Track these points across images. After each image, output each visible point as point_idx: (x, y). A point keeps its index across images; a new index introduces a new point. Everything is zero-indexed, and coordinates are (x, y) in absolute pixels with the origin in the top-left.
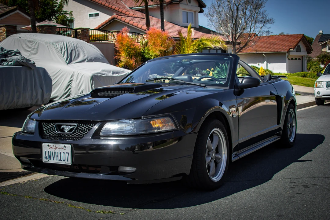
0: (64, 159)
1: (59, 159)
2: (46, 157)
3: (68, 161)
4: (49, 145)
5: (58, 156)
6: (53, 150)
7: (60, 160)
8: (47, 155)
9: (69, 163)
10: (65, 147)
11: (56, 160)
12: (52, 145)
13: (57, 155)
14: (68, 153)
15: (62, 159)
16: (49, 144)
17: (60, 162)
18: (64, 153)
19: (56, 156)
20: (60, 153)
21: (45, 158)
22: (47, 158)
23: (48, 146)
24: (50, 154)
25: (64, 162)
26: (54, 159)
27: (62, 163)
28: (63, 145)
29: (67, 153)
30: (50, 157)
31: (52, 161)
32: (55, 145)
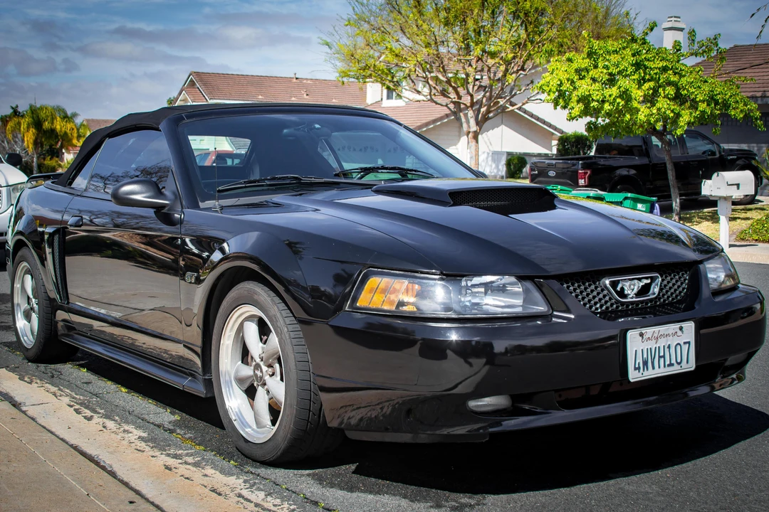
0: (679, 361)
1: (668, 363)
2: (637, 366)
3: (687, 362)
4: (643, 332)
5: (664, 357)
6: (652, 345)
7: (669, 365)
8: (640, 360)
9: (690, 365)
10: (681, 329)
11: (659, 367)
12: (649, 331)
13: (662, 354)
14: (689, 343)
15: (673, 361)
16: (644, 330)
17: (671, 368)
18: (679, 344)
19: (660, 357)
20: (669, 347)
21: (635, 369)
22: (638, 369)
23: (641, 335)
24: (645, 356)
25: (679, 367)
26: (653, 368)
27: (676, 370)
28: (676, 326)
29: (685, 343)
30: (645, 363)
31: (650, 374)
32: (656, 329)
